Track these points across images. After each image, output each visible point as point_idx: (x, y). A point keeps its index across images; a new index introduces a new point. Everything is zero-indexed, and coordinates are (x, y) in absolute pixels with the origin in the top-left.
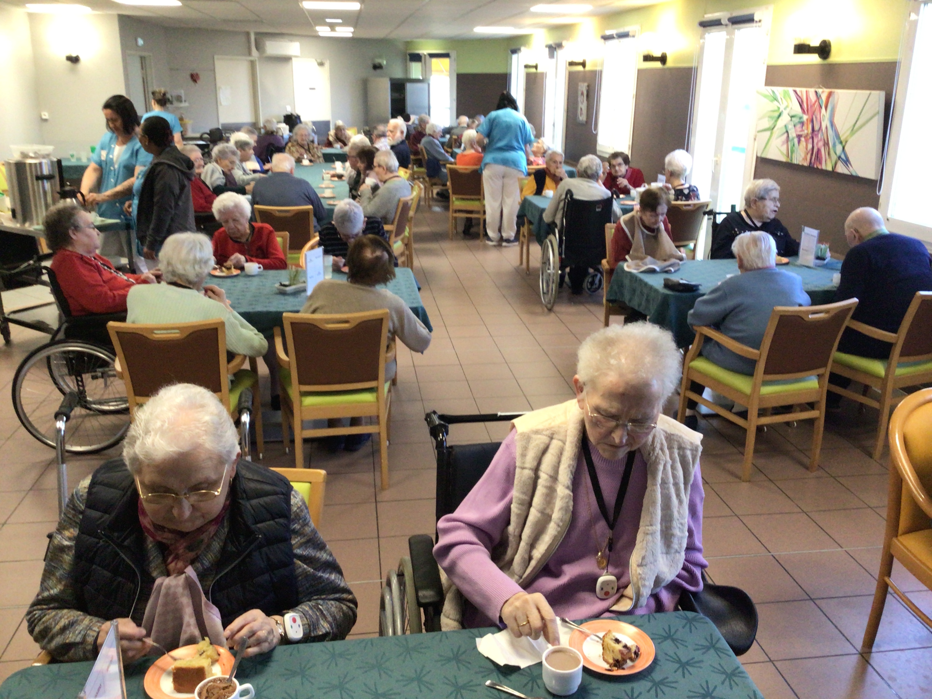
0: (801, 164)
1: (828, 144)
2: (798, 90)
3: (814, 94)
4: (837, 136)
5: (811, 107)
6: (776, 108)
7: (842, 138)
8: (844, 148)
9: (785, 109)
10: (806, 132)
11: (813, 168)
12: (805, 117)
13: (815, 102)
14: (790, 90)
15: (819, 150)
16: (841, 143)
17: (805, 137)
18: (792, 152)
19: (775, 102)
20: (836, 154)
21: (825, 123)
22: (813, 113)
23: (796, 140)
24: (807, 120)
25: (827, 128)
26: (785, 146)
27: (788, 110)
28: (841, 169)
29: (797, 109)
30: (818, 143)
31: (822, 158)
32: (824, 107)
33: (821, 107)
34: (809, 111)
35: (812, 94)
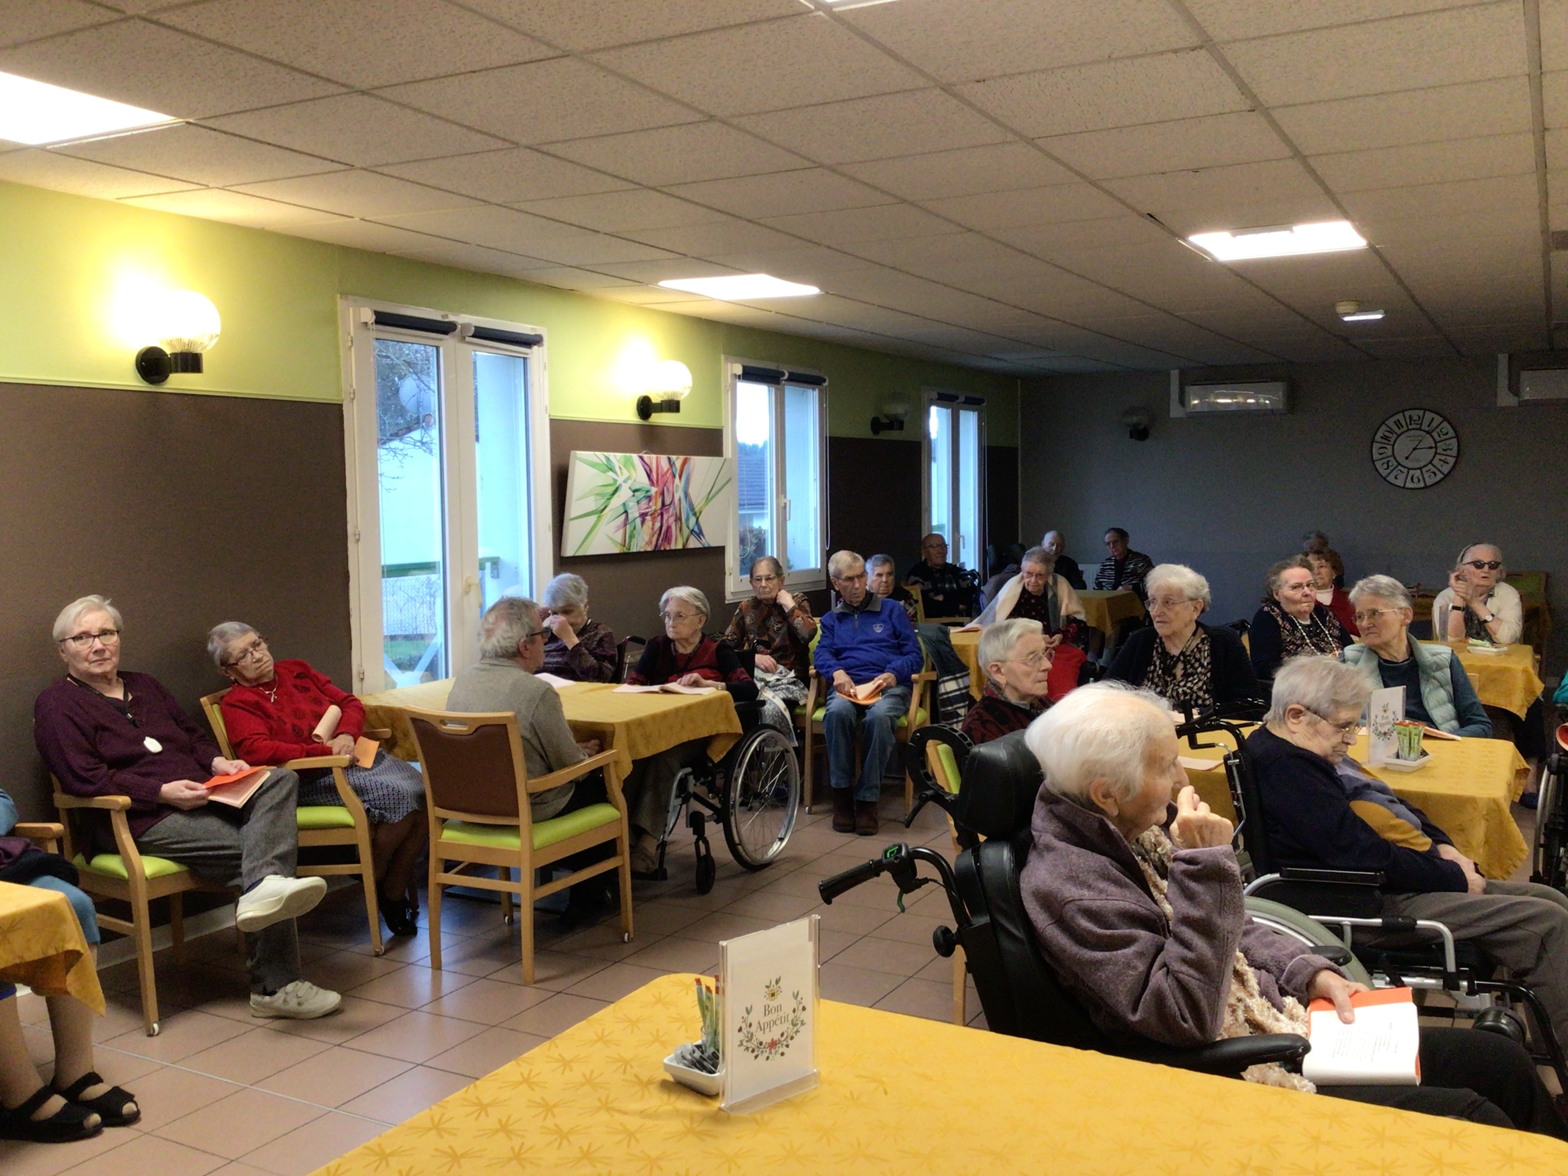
0: (642, 550)
1: (680, 519)
2: (645, 456)
3: (666, 461)
4: (691, 507)
5: (662, 476)
6: (612, 482)
7: (697, 510)
8: (697, 520)
9: (625, 481)
10: (654, 508)
11: (660, 551)
12: (654, 490)
13: (668, 470)
14: (635, 457)
15: (669, 528)
16: (695, 514)
17: (651, 515)
18: (632, 537)
19: (611, 473)
20: (688, 527)
21: (679, 494)
22: (665, 485)
23: (638, 521)
24: (656, 492)
25: (680, 500)
26: (621, 531)
27: (630, 482)
28: (693, 544)
29: (642, 480)
30: (667, 520)
31: (671, 536)
32: (677, 477)
33: (674, 476)
34: (660, 481)
35: (664, 459)
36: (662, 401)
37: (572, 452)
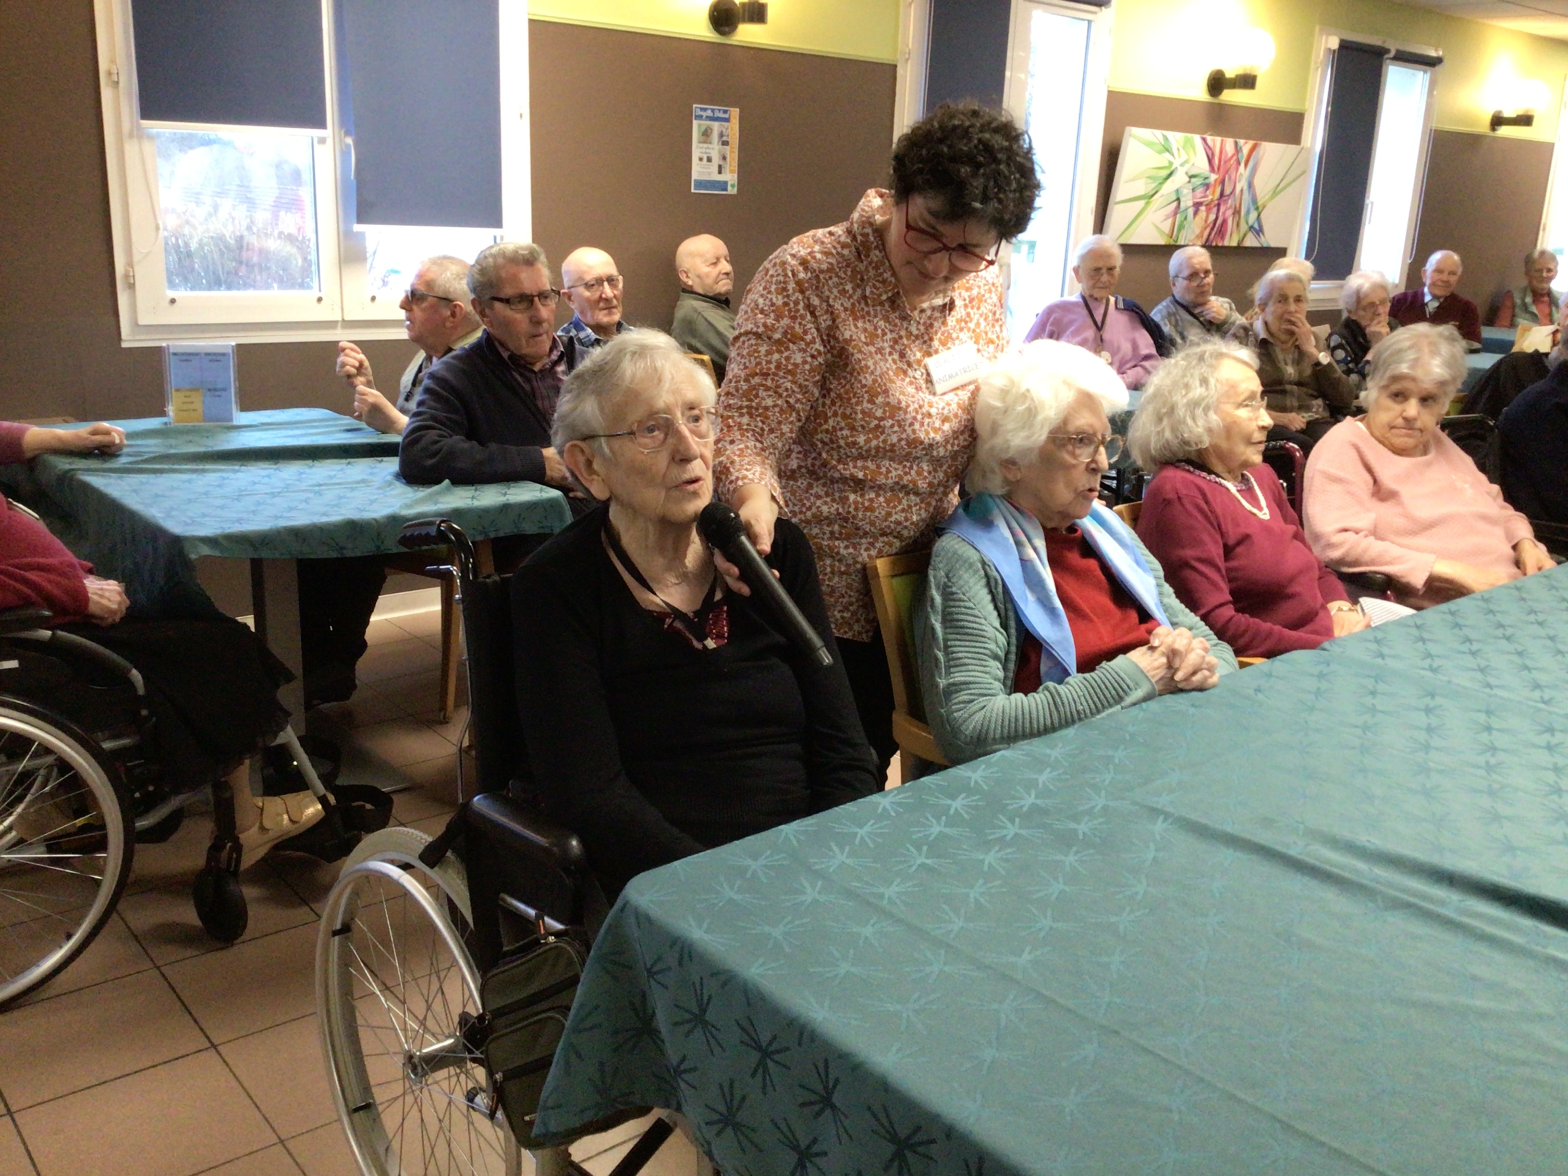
1: (1239, 212)
2: (1209, 139)
3: (1233, 145)
4: (1254, 201)
5: (1225, 162)
6: (1166, 164)
7: (1260, 203)
8: (1259, 215)
9: (1182, 165)
10: (1210, 197)
12: (1213, 177)
13: (1233, 156)
14: (1197, 138)
15: (1225, 222)
16: (1257, 209)
17: (1206, 205)
18: (1181, 227)
19: (1167, 155)
20: (1247, 223)
21: (1242, 185)
22: (1227, 172)
23: (1191, 211)
24: (1216, 180)
25: (1242, 191)
26: (1170, 221)
27: (1187, 166)
28: (1251, 241)
29: (1201, 164)
30: (1224, 213)
31: (1226, 231)
32: (1243, 164)
33: (1239, 163)
34: (1222, 168)
35: (1229, 143)
36: (1237, 76)
37: (1128, 129)
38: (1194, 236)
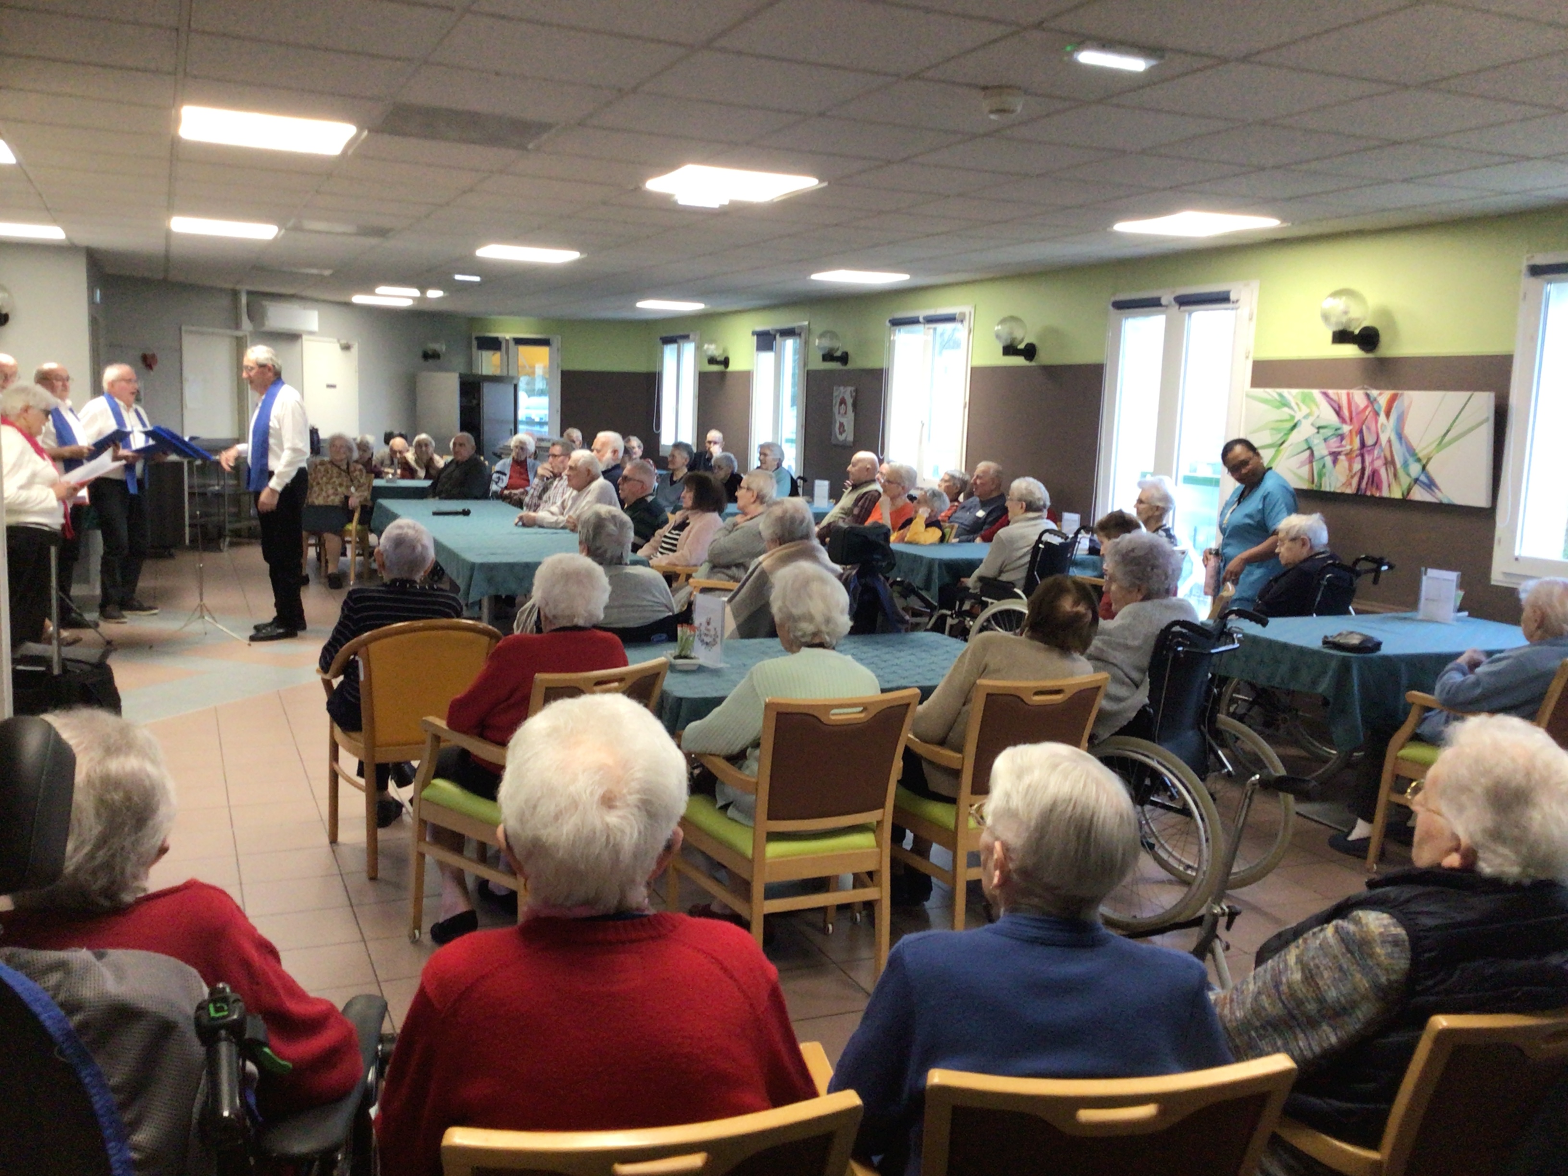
0: (1339, 491)
1: (1393, 462)
2: (1331, 392)
3: (1363, 397)
4: (1412, 452)
5: (1358, 414)
6: (1288, 417)
7: (1420, 455)
8: (1424, 468)
9: (1306, 417)
10: (1348, 447)
11: (1364, 496)
13: (1366, 407)
14: (1316, 393)
15: (1375, 473)
16: (1419, 460)
17: (1347, 455)
18: (1321, 475)
19: (1286, 409)
20: (1409, 475)
21: (1387, 435)
22: (1363, 423)
23: (1329, 460)
24: (1351, 431)
25: (1389, 441)
26: (1306, 468)
27: (1311, 419)
28: (1419, 494)
29: (1330, 416)
30: (1372, 462)
31: (1381, 482)
32: (1382, 415)
33: (1377, 414)
34: (1355, 420)
35: (1359, 397)
38: (1339, 484)
